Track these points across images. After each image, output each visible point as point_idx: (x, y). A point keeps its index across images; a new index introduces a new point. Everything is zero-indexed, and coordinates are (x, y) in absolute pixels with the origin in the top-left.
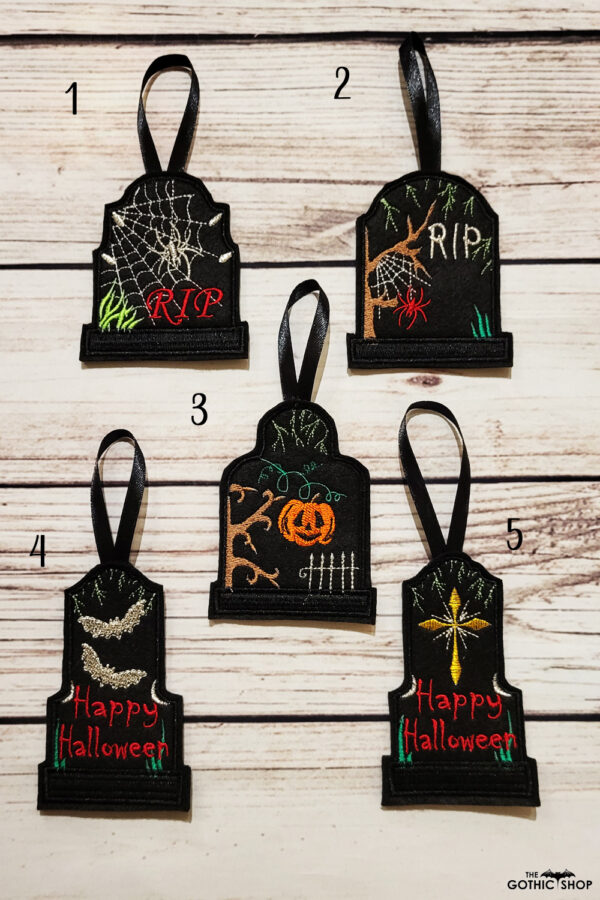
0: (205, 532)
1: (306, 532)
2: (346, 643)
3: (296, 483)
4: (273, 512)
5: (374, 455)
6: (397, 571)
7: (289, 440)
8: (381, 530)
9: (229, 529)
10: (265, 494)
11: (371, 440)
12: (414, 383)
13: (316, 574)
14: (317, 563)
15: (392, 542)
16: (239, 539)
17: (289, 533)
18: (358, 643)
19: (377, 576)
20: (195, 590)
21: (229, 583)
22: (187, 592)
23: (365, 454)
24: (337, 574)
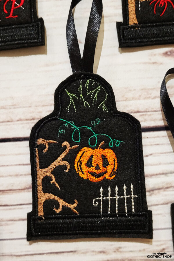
0: (21, 175)
1: (96, 171)
2: (131, 251)
3: (86, 134)
4: (71, 158)
5: (142, 110)
6: (166, 195)
7: (78, 103)
8: (152, 165)
9: (38, 173)
10: (63, 144)
11: (139, 99)
12: (169, 55)
13: (105, 202)
14: (105, 194)
15: (160, 174)
16: (47, 179)
17: (83, 172)
18: (140, 251)
19: (151, 200)
20: (17, 219)
21: (41, 212)
22: (11, 220)
23: (136, 110)
24: (121, 201)
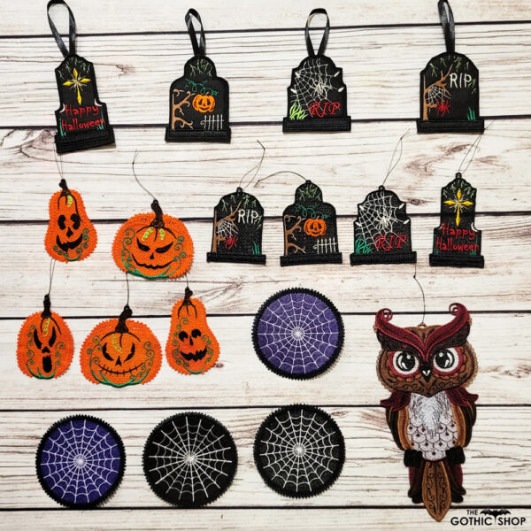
1: (203, 107)
3: (199, 88)
7: (197, 72)
9: (173, 107)
10: (187, 93)
13: (207, 123)
14: (208, 119)
16: (177, 110)
17: (197, 107)
21: (173, 126)
24: (215, 123)
